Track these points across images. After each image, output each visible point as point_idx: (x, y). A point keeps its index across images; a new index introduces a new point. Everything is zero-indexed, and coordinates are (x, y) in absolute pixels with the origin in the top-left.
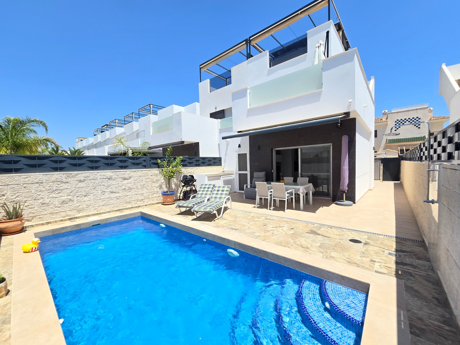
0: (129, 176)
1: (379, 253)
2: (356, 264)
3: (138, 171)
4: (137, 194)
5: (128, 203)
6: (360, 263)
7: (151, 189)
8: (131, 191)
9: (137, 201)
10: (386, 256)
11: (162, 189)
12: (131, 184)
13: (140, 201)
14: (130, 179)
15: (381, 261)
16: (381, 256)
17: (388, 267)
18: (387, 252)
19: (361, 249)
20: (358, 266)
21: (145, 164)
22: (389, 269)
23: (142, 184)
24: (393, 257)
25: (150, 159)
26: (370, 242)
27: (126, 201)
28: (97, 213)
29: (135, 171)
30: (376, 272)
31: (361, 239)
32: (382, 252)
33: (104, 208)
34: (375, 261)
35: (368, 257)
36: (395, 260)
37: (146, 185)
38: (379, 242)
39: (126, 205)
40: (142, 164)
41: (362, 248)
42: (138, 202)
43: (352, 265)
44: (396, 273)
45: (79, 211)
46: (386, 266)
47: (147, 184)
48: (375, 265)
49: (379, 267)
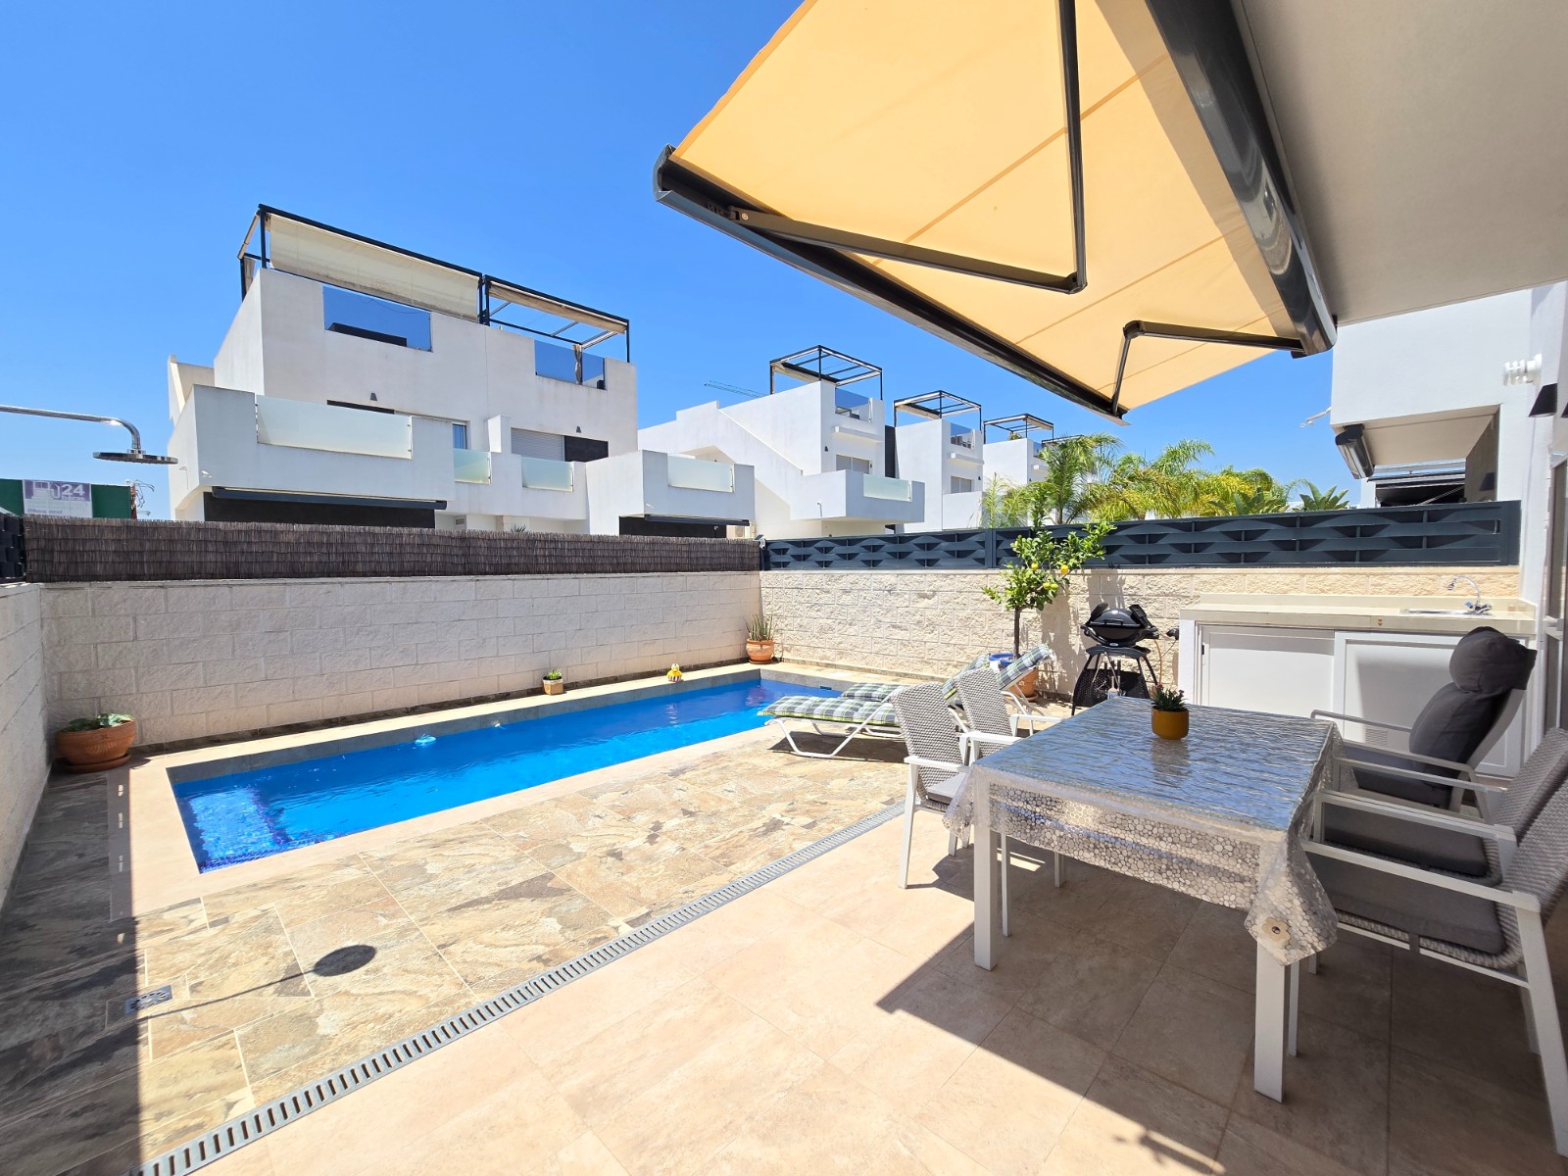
0: (932, 587)
1: (211, 967)
2: (262, 888)
3: (955, 575)
4: (948, 644)
5: (926, 662)
6: (254, 894)
7: (989, 636)
8: (935, 632)
9: (945, 663)
10: (179, 971)
11: (1027, 644)
12: (934, 612)
13: (955, 666)
14: (933, 596)
15: (192, 937)
16: (199, 961)
17: (162, 932)
18: (182, 996)
19: (292, 938)
20: (255, 885)
21: (981, 553)
22: (159, 929)
23: (963, 614)
24: (147, 985)
25: (1000, 538)
26: (282, 999)
27: (922, 655)
28: (865, 667)
29: (947, 576)
30: (198, 901)
31: (333, 987)
32: (201, 983)
33: (878, 659)
34: (213, 924)
35: (243, 925)
36: (140, 977)
37: (974, 621)
38: (236, 1034)
39: (919, 666)
40: (973, 555)
41: (287, 944)
42: (950, 668)
43: (272, 878)
44: (134, 929)
45: (841, 654)
46: (172, 930)
47: (976, 618)
48: (208, 915)
49: (191, 917)
